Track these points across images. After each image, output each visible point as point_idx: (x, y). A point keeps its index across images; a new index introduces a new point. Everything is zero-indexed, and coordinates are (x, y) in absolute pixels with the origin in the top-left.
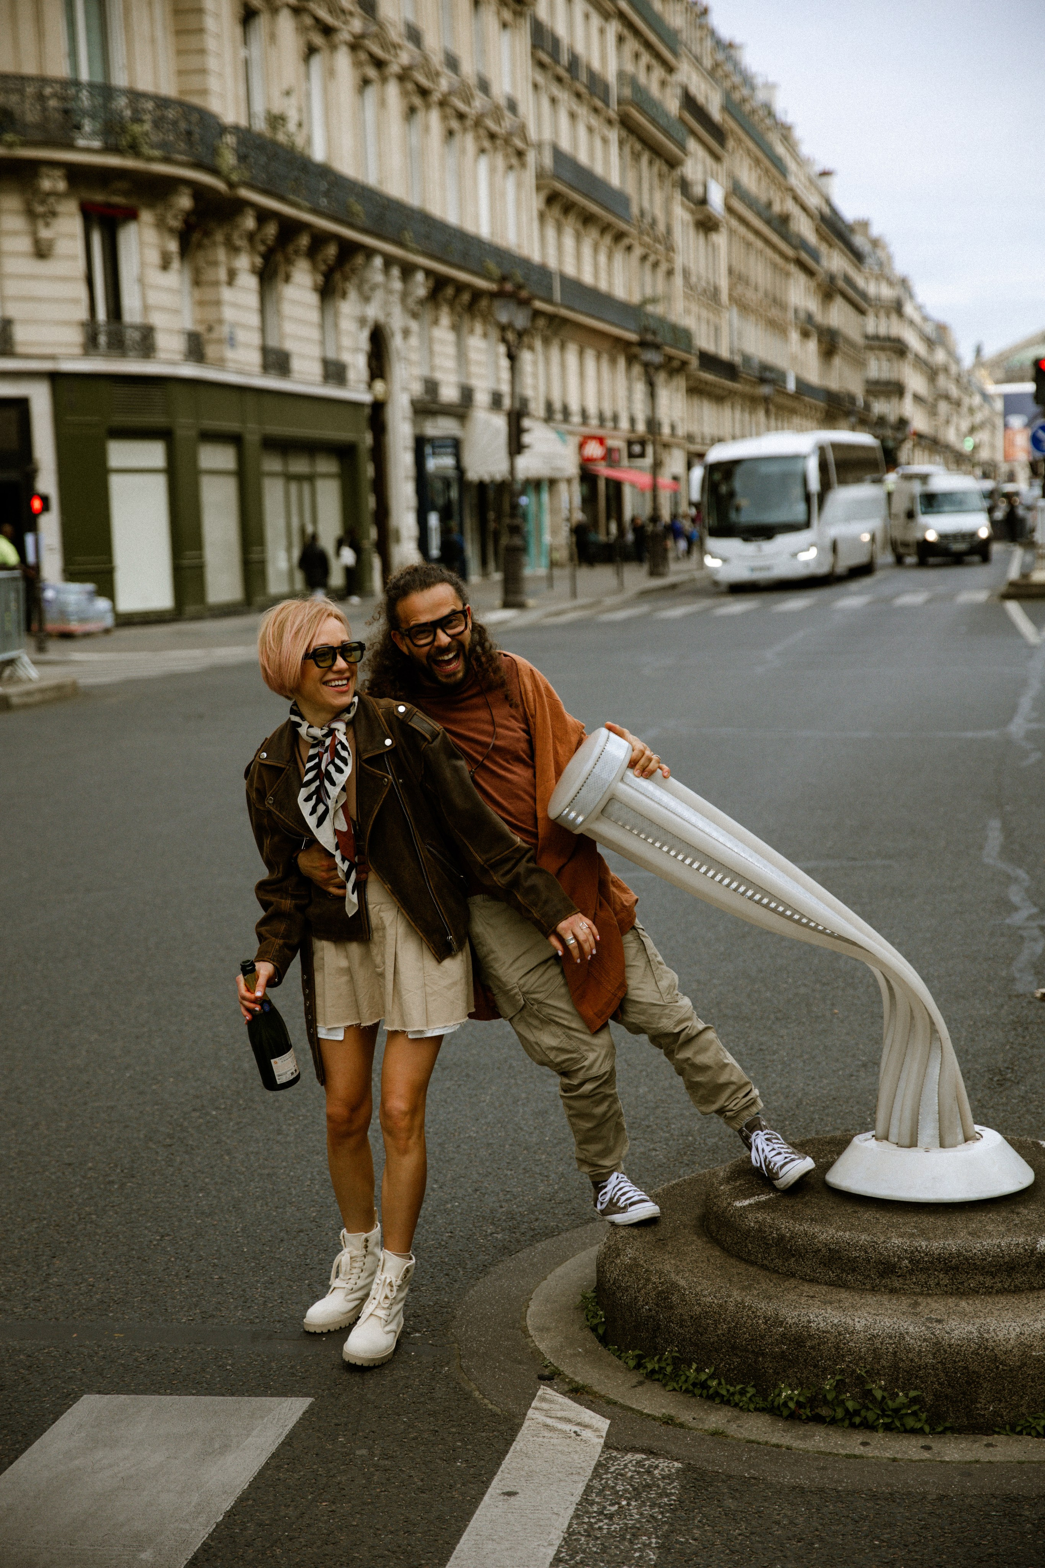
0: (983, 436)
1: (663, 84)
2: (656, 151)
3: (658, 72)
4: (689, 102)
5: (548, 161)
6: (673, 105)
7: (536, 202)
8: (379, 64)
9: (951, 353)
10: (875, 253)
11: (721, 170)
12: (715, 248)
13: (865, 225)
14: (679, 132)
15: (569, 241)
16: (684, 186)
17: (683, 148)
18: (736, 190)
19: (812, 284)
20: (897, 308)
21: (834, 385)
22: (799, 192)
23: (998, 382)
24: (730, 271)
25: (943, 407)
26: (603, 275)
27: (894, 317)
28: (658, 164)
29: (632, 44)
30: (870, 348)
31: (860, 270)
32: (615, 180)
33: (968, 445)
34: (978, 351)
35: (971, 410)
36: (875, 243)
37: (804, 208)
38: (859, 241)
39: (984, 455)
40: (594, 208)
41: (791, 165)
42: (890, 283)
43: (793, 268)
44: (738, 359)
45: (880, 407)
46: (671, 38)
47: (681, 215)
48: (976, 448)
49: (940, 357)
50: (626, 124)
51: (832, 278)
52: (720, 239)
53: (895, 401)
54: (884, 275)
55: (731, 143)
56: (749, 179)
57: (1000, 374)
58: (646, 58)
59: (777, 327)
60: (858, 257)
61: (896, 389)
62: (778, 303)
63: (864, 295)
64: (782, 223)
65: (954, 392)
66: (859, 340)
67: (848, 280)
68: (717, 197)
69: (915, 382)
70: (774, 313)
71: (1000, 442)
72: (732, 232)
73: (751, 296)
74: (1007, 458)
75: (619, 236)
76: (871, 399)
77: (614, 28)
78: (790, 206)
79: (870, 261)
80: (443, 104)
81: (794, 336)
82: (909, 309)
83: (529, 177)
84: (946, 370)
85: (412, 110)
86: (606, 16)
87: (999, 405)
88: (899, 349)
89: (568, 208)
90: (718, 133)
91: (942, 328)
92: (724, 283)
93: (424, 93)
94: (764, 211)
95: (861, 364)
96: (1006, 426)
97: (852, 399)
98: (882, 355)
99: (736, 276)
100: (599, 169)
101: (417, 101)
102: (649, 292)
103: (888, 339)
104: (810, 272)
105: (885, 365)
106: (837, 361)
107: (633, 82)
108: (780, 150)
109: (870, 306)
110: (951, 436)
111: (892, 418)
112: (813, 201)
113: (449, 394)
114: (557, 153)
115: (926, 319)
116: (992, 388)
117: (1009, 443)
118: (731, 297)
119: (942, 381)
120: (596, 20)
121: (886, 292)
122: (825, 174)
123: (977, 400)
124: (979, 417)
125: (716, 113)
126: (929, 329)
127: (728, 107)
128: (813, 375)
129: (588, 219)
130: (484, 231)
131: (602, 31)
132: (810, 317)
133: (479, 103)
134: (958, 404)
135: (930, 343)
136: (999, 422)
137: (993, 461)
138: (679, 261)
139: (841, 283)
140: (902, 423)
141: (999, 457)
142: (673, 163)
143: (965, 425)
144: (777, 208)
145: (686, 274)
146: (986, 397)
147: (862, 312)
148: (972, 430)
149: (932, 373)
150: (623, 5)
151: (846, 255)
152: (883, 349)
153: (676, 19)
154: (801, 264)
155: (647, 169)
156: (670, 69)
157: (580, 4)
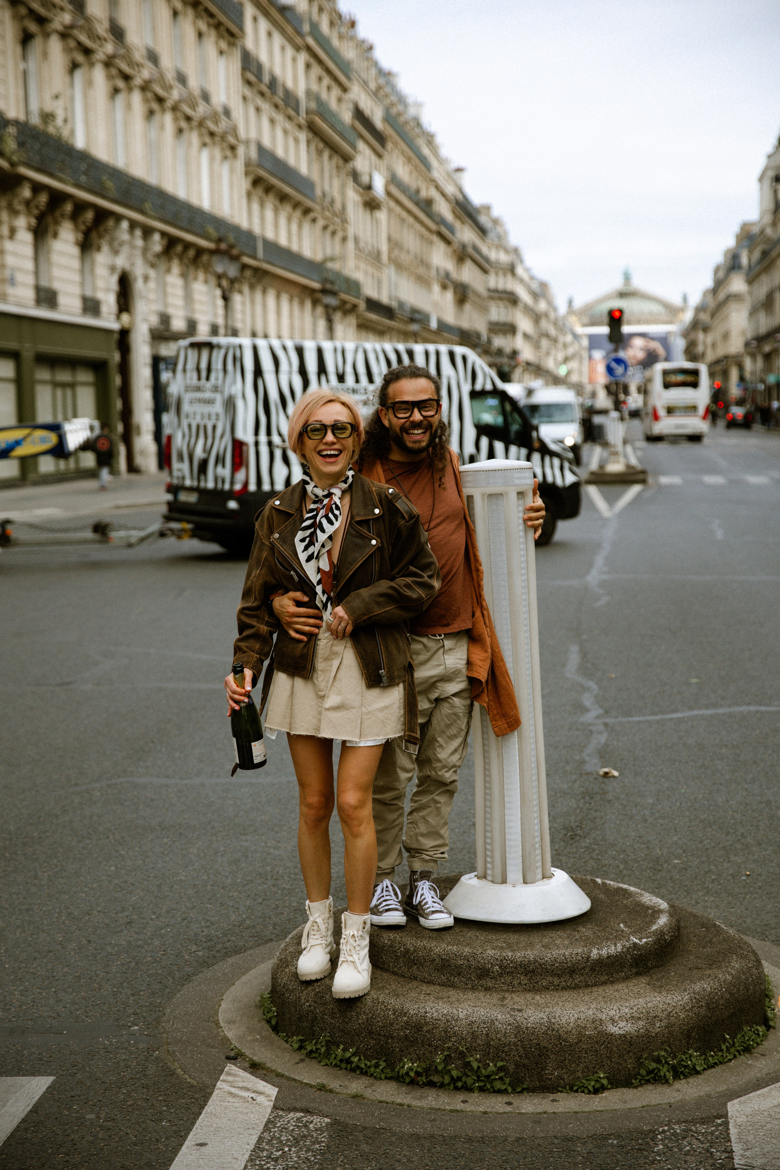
0: (573, 364)
1: (340, 100)
2: (334, 149)
3: (336, 91)
4: (359, 114)
5: (254, 154)
6: (347, 116)
7: (244, 184)
8: (127, 78)
9: (550, 303)
10: (495, 229)
11: (382, 164)
12: (378, 222)
13: (487, 208)
14: (351, 136)
15: (269, 214)
16: (355, 175)
17: (354, 147)
18: (393, 180)
19: (449, 250)
20: (512, 270)
21: (465, 325)
22: (440, 182)
23: (585, 325)
24: (389, 239)
25: (545, 343)
26: (295, 239)
27: (509, 276)
28: (336, 159)
29: (316, 70)
30: (491, 298)
31: (484, 240)
32: (304, 170)
33: (562, 371)
34: (570, 303)
35: (565, 346)
36: (496, 222)
37: (443, 194)
38: (483, 219)
39: (575, 378)
40: (288, 190)
41: (434, 163)
42: (507, 251)
43: (435, 238)
44: (394, 304)
45: (499, 342)
46: (345, 67)
47: (353, 197)
48: (569, 373)
49: (542, 306)
50: (312, 128)
51: (464, 247)
52: (382, 215)
53: (509, 337)
54: (501, 245)
55: (390, 145)
56: (403, 172)
57: (586, 320)
58: (327, 80)
59: (423, 281)
60: (482, 231)
61: (510, 329)
62: (425, 263)
63: (487, 260)
64: (427, 205)
65: (553, 332)
66: (484, 292)
67: (475, 248)
68: (379, 184)
69: (524, 324)
70: (421, 270)
71: (585, 369)
72: (390, 210)
73: (405, 258)
74: (591, 381)
75: (307, 211)
76: (492, 335)
77: (303, 57)
78: (433, 193)
79: (492, 235)
80: (175, 109)
81: (436, 288)
82: (520, 271)
83: (240, 165)
84: (546, 315)
85: (151, 113)
86: (297, 48)
87: (585, 342)
88: (512, 299)
89: (269, 189)
90: (380, 138)
91: (544, 286)
92: (384, 248)
93: (160, 100)
94: (414, 196)
95: (484, 310)
96: (590, 358)
97: (478, 335)
98: (501, 304)
99: (394, 243)
100: (292, 161)
101: (155, 106)
102: (329, 252)
103: (505, 292)
104: (448, 242)
105: (503, 310)
106: (468, 307)
107: (317, 98)
108: (426, 151)
109: (492, 267)
110: (550, 364)
111: (508, 350)
112: (450, 189)
113: (178, 324)
114: (261, 149)
115: (532, 278)
116: (580, 330)
117: (592, 370)
118: (390, 259)
119: (544, 324)
120: (290, 51)
121: (503, 258)
122: (459, 170)
123: (569, 338)
124: (571, 351)
125: (378, 123)
126: (535, 286)
127: (388, 119)
128: (450, 317)
129: (283, 198)
130: (205, 204)
131: (294, 60)
132: (447, 275)
133: (202, 109)
134: (555, 341)
135: (535, 296)
136: (585, 355)
137: (581, 382)
138: (351, 231)
139: (470, 250)
140: (515, 354)
141: (585, 380)
142: (347, 159)
143: (560, 356)
144: (423, 194)
145: (356, 240)
146: (576, 336)
147: (485, 271)
148: (566, 360)
149: (537, 318)
150: (310, 41)
151: (474, 230)
152: (501, 299)
153: (349, 53)
154: (441, 235)
155: (328, 163)
156: (345, 90)
157: (278, 39)
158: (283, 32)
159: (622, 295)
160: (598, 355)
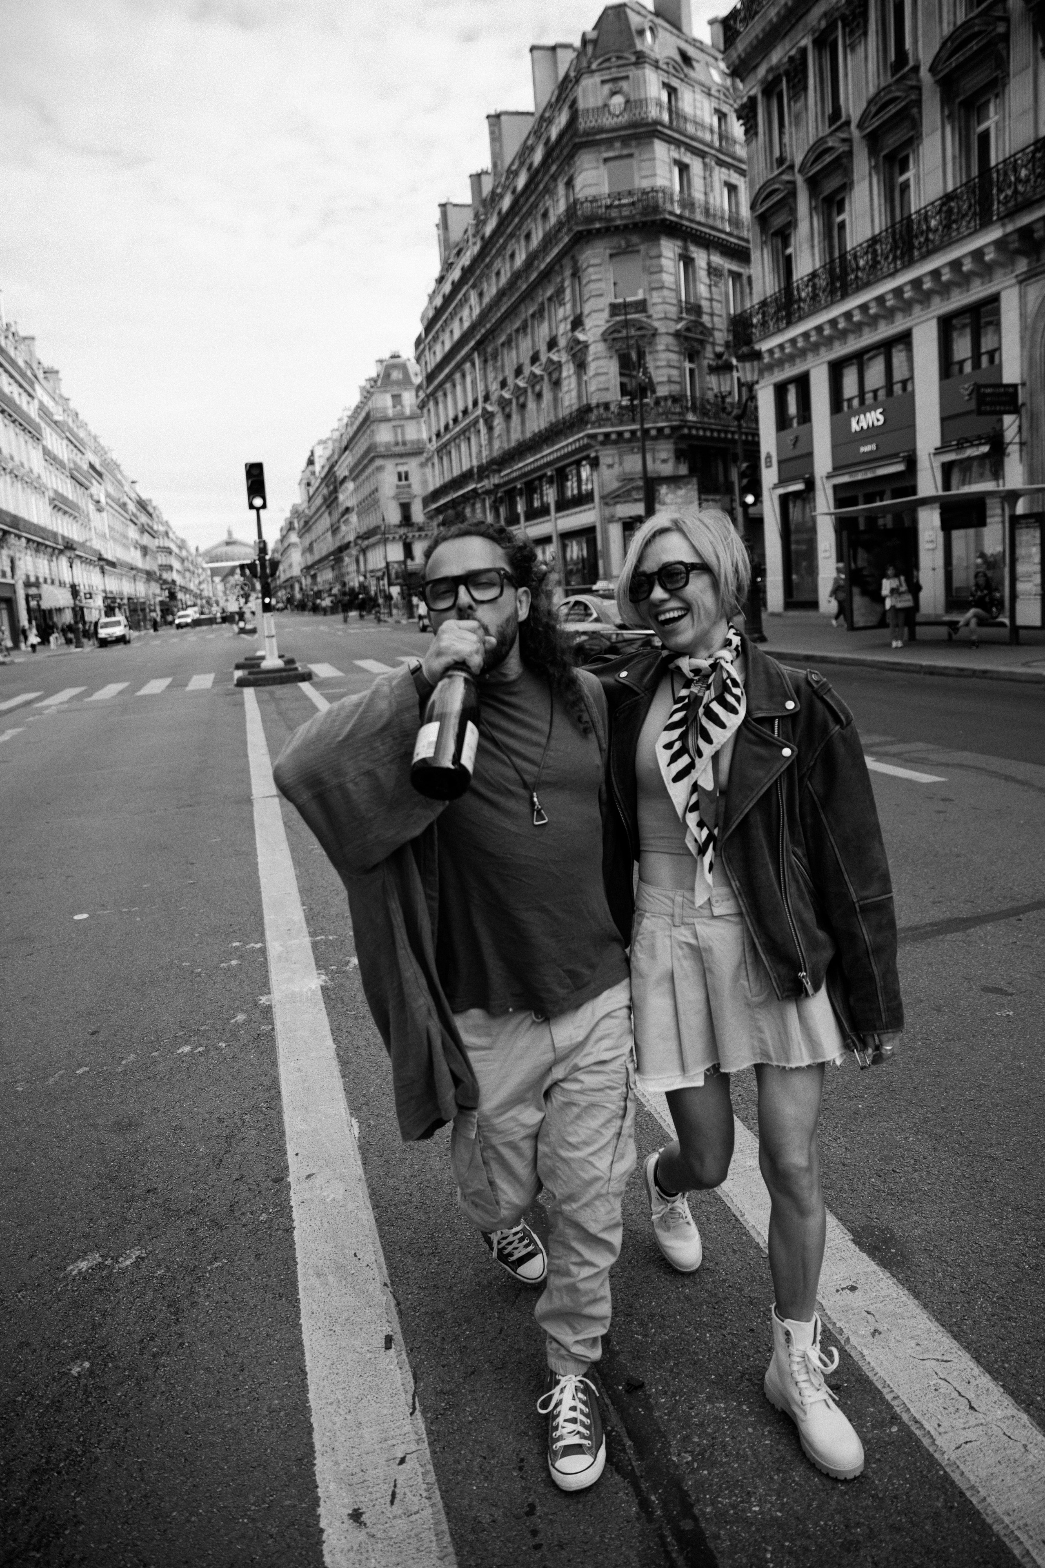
0: (204, 586)
1: (81, 459)
2: (81, 484)
3: (80, 455)
4: (92, 466)
5: (52, 494)
6: (85, 467)
7: (49, 509)
9: (188, 551)
11: (102, 488)
14: (89, 477)
16: (91, 496)
17: (91, 483)
18: (108, 495)
20: (167, 534)
21: (148, 568)
22: (128, 492)
23: (208, 562)
25: (187, 574)
27: (166, 539)
28: (83, 489)
29: (71, 447)
31: (151, 520)
32: (70, 497)
33: (199, 590)
34: (197, 549)
35: (199, 575)
36: (154, 508)
37: (130, 498)
38: (150, 509)
39: (205, 594)
40: (67, 509)
41: (124, 482)
42: (162, 524)
43: (129, 523)
44: (114, 560)
45: (166, 576)
46: (81, 442)
47: (91, 507)
49: (184, 554)
50: (73, 476)
51: (143, 525)
52: (104, 514)
53: (169, 572)
54: (160, 522)
55: (104, 477)
56: (111, 490)
57: (207, 559)
58: (75, 451)
59: (125, 546)
60: (150, 515)
61: (170, 568)
62: (126, 537)
63: (153, 530)
64: (124, 506)
65: (192, 568)
66: (155, 549)
67: (148, 525)
68: (102, 498)
69: (177, 565)
70: (124, 541)
72: (108, 511)
73: (117, 536)
74: (214, 595)
75: (75, 517)
76: (161, 572)
77: (65, 442)
78: (126, 499)
81: (132, 549)
82: (171, 535)
84: (187, 558)
86: (62, 439)
87: (209, 572)
88: (170, 552)
89: (59, 509)
90: (100, 475)
91: (183, 541)
92: (107, 531)
94: (117, 501)
95: (156, 558)
97: (155, 573)
98: (163, 554)
99: (111, 529)
100: (65, 494)
102: (85, 537)
103: (164, 547)
104: (135, 524)
105: (164, 558)
106: (148, 558)
107: (75, 463)
108: (119, 477)
110: (192, 586)
111: (170, 580)
112: (133, 496)
114: (56, 492)
115: (177, 538)
116: (205, 566)
119: (186, 564)
120: (59, 441)
121: (161, 528)
122: (133, 482)
123: (200, 571)
124: (202, 578)
125: (98, 467)
126: (179, 542)
129: (65, 513)
130: (35, 521)
132: (137, 542)
134: (193, 573)
135: (180, 548)
138: (92, 525)
140: (174, 582)
141: (211, 595)
143: (197, 582)
145: (95, 528)
146: (203, 569)
147: (153, 537)
148: (200, 583)
149: (182, 560)
150: (68, 434)
152: (162, 551)
153: (82, 434)
154: (131, 521)
155: (80, 490)
156: (83, 454)
157: (55, 436)
158: (56, 432)
159: (228, 544)
160: (217, 579)
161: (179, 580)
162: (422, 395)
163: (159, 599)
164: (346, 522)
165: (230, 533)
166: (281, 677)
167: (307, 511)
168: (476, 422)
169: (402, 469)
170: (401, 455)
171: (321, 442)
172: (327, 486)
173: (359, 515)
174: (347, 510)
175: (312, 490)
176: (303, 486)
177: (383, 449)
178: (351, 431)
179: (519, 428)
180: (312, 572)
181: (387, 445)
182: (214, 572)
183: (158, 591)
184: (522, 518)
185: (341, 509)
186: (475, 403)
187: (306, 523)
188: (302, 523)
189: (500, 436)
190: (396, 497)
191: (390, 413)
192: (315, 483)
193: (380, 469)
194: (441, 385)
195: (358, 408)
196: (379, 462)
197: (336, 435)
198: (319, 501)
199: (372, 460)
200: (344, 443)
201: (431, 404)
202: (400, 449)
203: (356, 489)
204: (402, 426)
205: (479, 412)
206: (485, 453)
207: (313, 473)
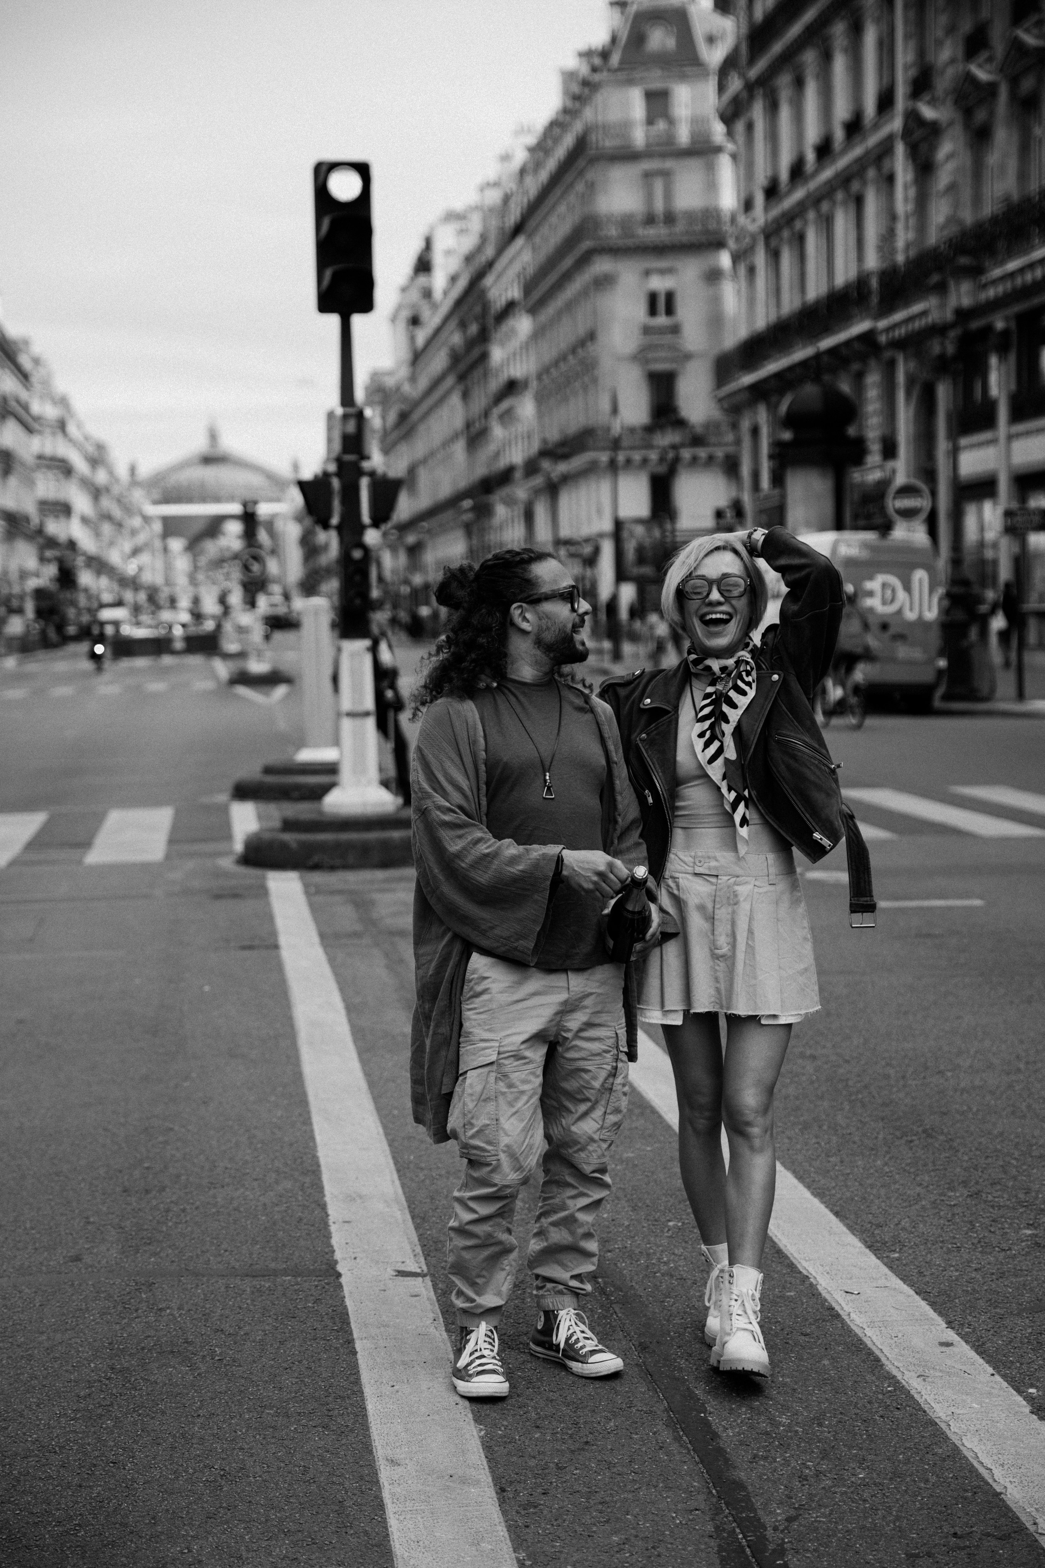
0: (144, 558)
9: (111, 473)
10: (38, 372)
13: (25, 343)
20: (61, 426)
21: (12, 505)
23: (156, 502)
25: (107, 528)
27: (60, 438)
30: (38, 466)
31: (25, 388)
33: (131, 568)
34: (133, 470)
35: (134, 533)
36: (37, 361)
38: (24, 361)
39: (147, 578)
42: (53, 401)
45: (54, 527)
48: (138, 571)
49: (101, 477)
51: (5, 400)
53: (62, 520)
54: (48, 394)
57: (156, 495)
60: (23, 376)
61: (64, 509)
63: (31, 414)
65: (117, 512)
66: (32, 462)
67: (19, 401)
69: (81, 503)
71: (159, 564)
74: (168, 582)
76: (44, 518)
79: (34, 379)
82: (72, 429)
84: (107, 490)
87: (158, 527)
88: (65, 469)
91: (100, 447)
95: (30, 483)
96: (166, 550)
97: (27, 519)
98: (50, 474)
103: (53, 459)
105: (52, 484)
106: (14, 481)
109: (38, 425)
110: (115, 557)
111: (62, 537)
115: (87, 438)
116: (150, 509)
117: (168, 568)
119: (104, 502)
121: (50, 412)
123: (137, 522)
124: (141, 538)
126: (89, 449)
134: (120, 526)
135: (93, 463)
136: (158, 544)
139: (13, 404)
140: (72, 545)
141: (159, 581)
143: (127, 547)
146: (147, 519)
147: (29, 430)
148: (136, 552)
149: (96, 493)
151: (16, 375)
152: (49, 467)
159: (208, 460)
160: (176, 545)
161: (86, 541)
162: (735, 84)
163: (33, 583)
164: (507, 417)
165: (213, 436)
166: (385, 845)
167: (407, 388)
168: (885, 149)
169: (658, 284)
170: (660, 250)
171: (451, 216)
172: (463, 325)
173: (540, 399)
174: (512, 387)
175: (422, 336)
176: (402, 325)
177: (612, 232)
178: (533, 185)
179: (1012, 165)
180: (411, 539)
181: (626, 222)
182: (171, 527)
183: (31, 562)
184: (1003, 413)
185: (495, 385)
186: (885, 102)
187: (403, 416)
188: (392, 417)
189: (952, 188)
190: (640, 356)
191: (639, 137)
192: (432, 320)
193: (604, 282)
194: (788, 57)
195: (555, 127)
196: (602, 266)
197: (494, 197)
198: (439, 362)
199: (584, 260)
200: (514, 216)
201: (758, 112)
202: (656, 233)
203: (537, 335)
204: (666, 174)
205: (896, 124)
206: (903, 237)
207: (427, 294)
